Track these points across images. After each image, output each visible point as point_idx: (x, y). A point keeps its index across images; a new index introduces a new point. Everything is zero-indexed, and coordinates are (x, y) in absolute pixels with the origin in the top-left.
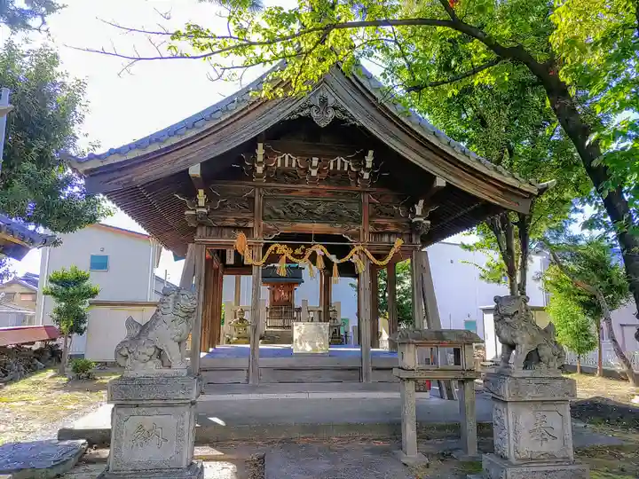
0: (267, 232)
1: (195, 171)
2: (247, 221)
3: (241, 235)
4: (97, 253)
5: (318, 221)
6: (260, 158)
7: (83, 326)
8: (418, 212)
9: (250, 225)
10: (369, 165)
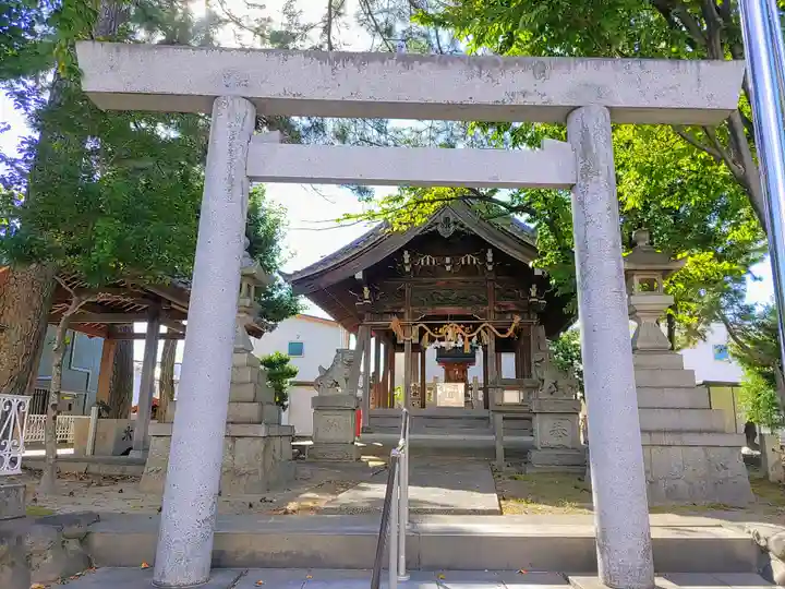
0: (415, 315)
1: (359, 276)
2: (400, 308)
3: (395, 318)
4: (295, 340)
5: (453, 304)
6: (407, 261)
7: (285, 403)
8: (533, 294)
9: (402, 310)
10: (490, 260)
